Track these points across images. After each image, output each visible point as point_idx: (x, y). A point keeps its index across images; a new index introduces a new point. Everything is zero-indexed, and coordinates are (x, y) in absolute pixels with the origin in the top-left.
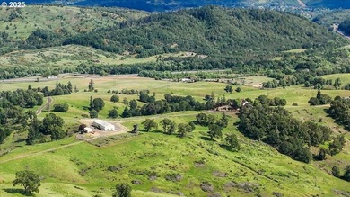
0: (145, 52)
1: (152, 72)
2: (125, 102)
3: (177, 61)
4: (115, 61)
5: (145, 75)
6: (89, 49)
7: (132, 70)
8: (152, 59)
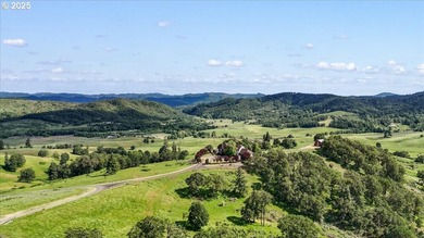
0: (79, 122)
1: (85, 133)
2: (55, 156)
3: (102, 127)
4: (60, 127)
5: (80, 135)
6: (39, 122)
7: (71, 133)
8: (85, 126)
